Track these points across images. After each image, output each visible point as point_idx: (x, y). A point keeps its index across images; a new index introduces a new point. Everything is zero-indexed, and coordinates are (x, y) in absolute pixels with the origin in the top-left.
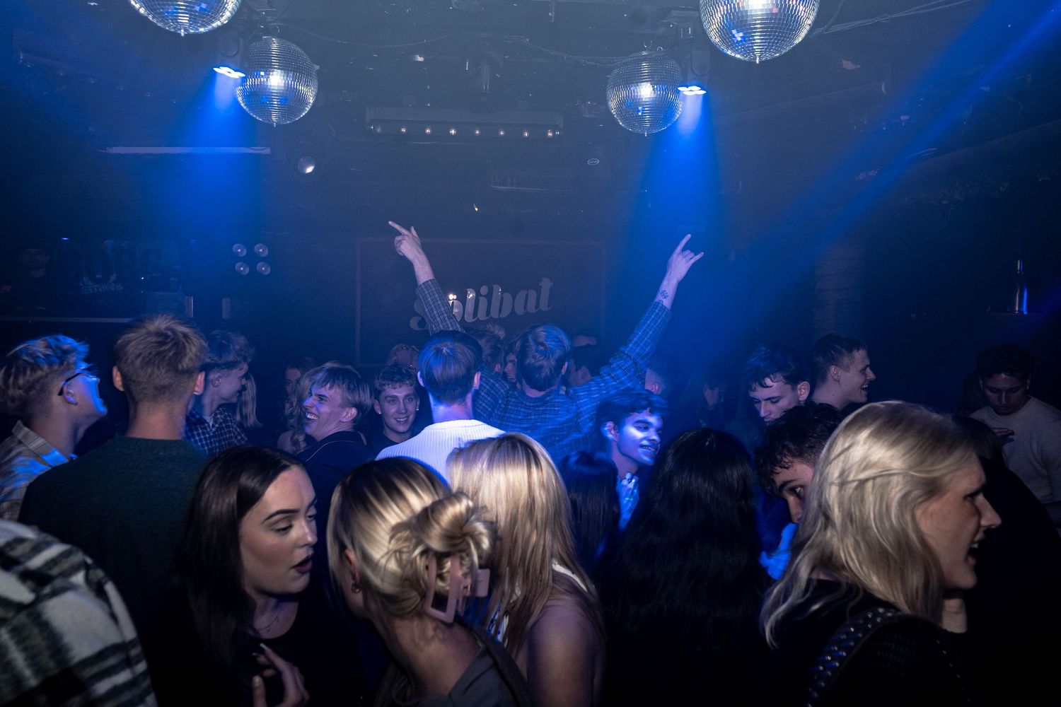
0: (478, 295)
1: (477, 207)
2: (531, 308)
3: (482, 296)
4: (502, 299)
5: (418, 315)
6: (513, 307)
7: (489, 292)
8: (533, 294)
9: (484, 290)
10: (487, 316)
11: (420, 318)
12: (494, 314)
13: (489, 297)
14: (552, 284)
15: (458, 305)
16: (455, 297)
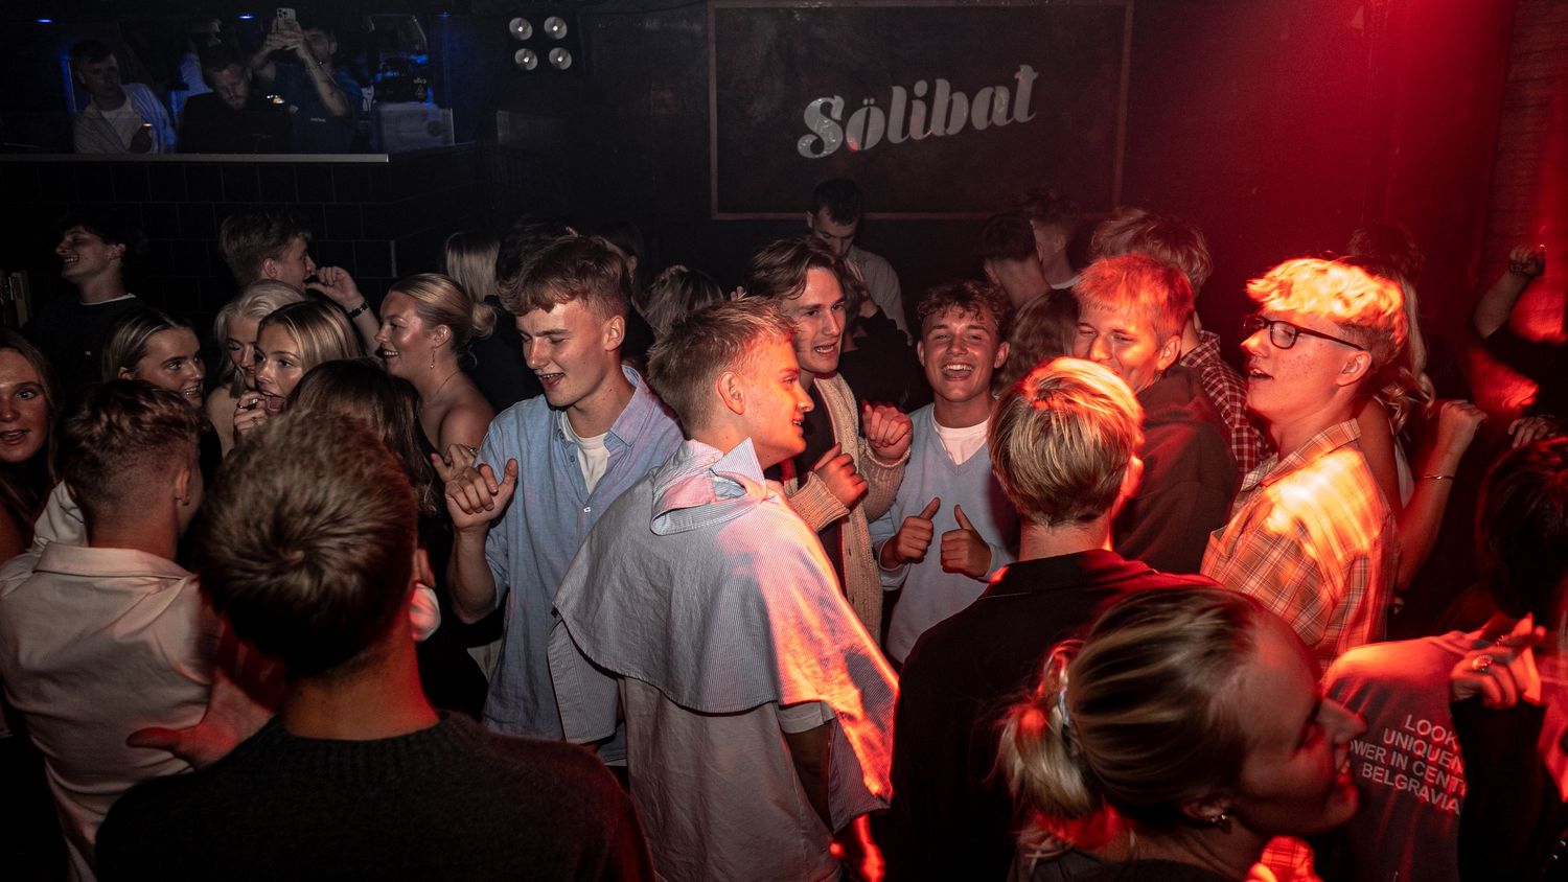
0: (911, 97)
2: (1000, 118)
3: (917, 98)
4: (950, 104)
5: (815, 134)
6: (970, 116)
7: (929, 90)
8: (1003, 95)
9: (921, 88)
11: (815, 138)
12: (937, 129)
13: (929, 99)
14: (1035, 74)
15: (877, 114)
16: (872, 101)
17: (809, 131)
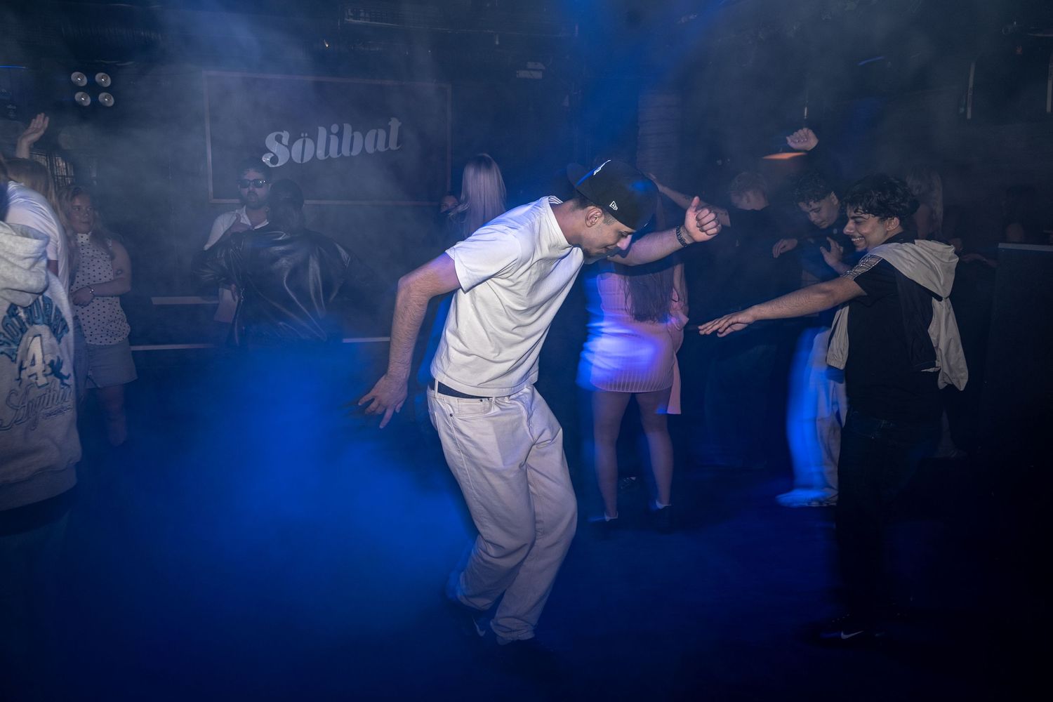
1: (327, 43)
6: (364, 145)
7: (340, 129)
12: (346, 152)
14: (400, 123)
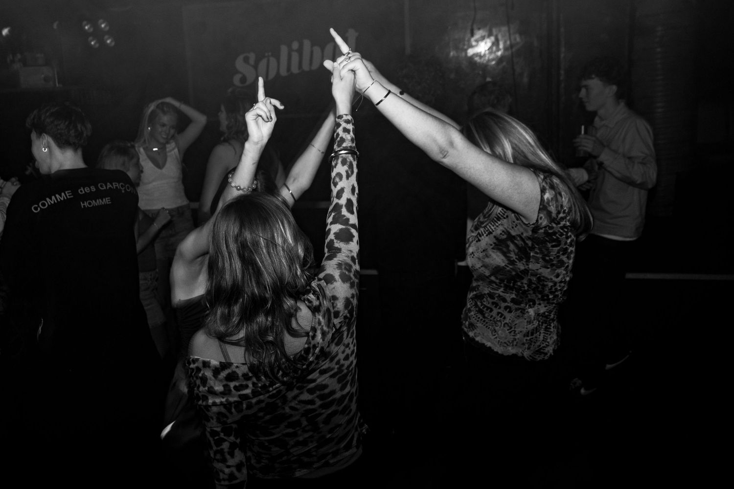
0: (290, 50)
3: (294, 51)
4: (312, 52)
5: (241, 73)
7: (300, 45)
9: (295, 45)
10: (299, 69)
11: (243, 75)
13: (300, 51)
14: (357, 34)
15: (273, 61)
16: (270, 54)
17: (237, 72)
